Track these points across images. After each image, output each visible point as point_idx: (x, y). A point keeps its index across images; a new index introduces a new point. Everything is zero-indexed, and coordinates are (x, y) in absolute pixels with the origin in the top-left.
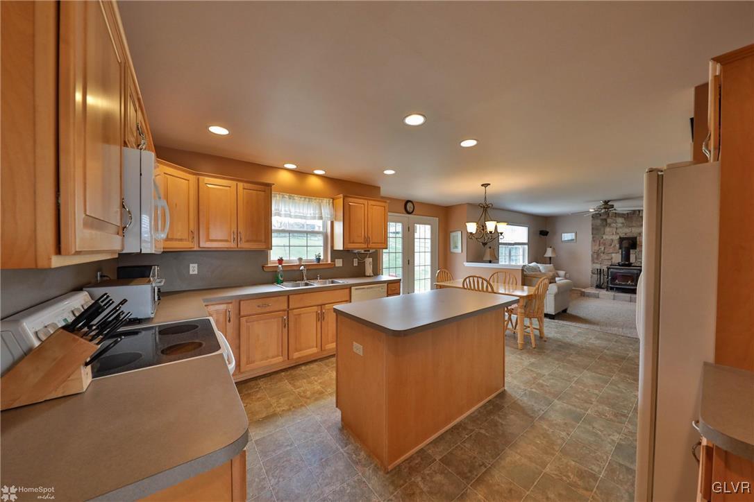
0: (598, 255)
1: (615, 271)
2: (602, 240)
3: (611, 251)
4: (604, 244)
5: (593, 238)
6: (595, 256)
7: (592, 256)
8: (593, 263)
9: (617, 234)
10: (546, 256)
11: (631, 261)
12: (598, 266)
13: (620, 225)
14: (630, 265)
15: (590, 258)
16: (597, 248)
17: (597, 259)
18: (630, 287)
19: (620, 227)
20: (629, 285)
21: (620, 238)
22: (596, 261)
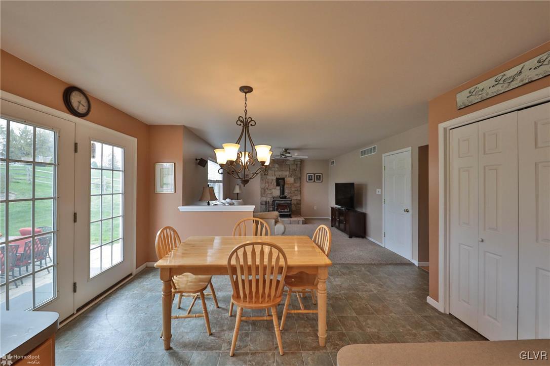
0: (265, 190)
1: (279, 202)
2: (267, 180)
3: (272, 187)
4: (268, 183)
5: (261, 178)
6: (263, 191)
7: (261, 192)
8: (262, 196)
9: (275, 175)
10: (234, 192)
11: (286, 194)
12: (264, 199)
13: (276, 169)
14: (285, 197)
15: (259, 192)
16: (264, 185)
17: (264, 193)
18: (286, 213)
19: (277, 171)
20: (286, 212)
21: (277, 179)
22: (264, 195)
